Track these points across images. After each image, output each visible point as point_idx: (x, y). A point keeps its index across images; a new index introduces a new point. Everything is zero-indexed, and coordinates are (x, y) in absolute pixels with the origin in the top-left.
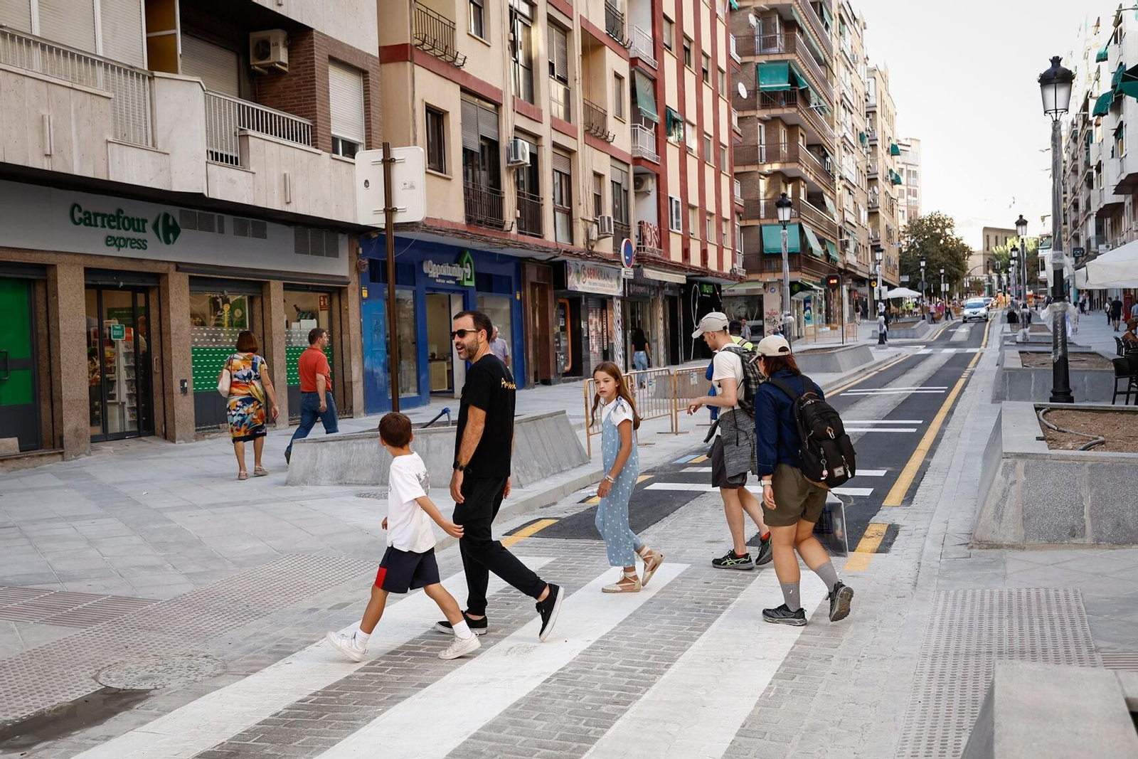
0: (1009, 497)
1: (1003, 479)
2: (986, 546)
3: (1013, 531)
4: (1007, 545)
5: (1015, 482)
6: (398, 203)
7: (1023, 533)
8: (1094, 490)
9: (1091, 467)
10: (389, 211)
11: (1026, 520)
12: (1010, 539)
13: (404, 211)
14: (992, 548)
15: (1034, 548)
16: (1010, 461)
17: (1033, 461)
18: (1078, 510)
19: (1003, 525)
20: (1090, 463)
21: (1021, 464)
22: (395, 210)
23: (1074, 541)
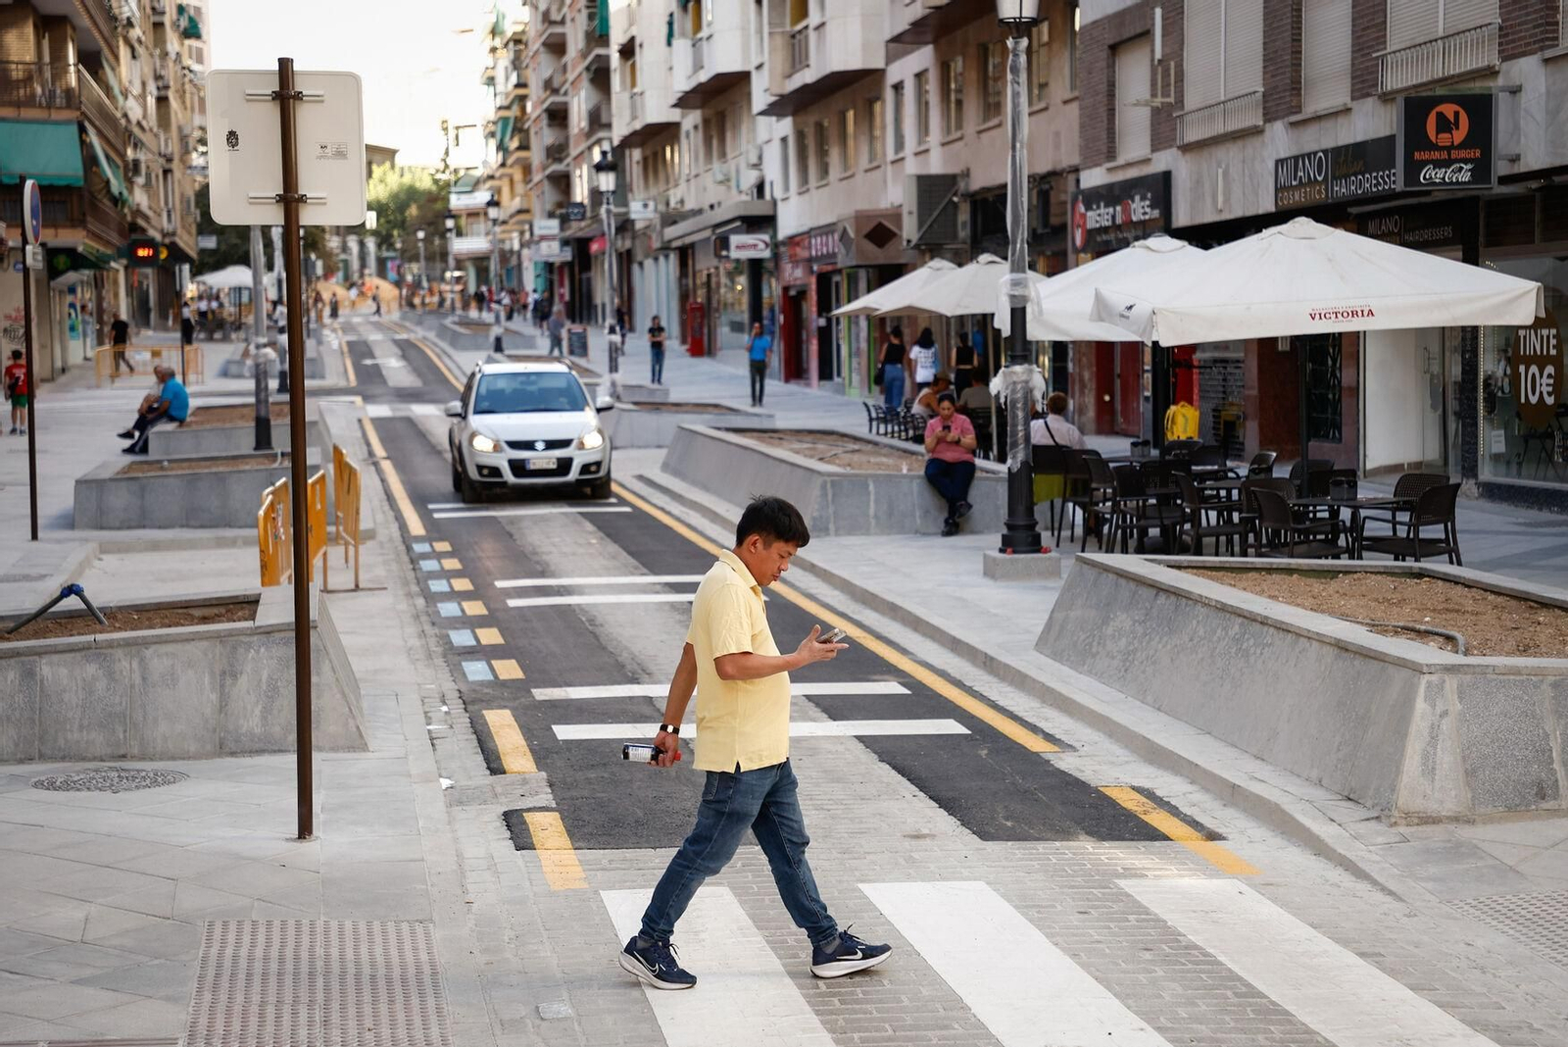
0: (1441, 737)
1: (1428, 708)
2: (1416, 821)
3: (1453, 793)
4: (1448, 818)
5: (1445, 714)
6: (306, 186)
7: (1469, 796)
8: (1563, 722)
9: (1555, 685)
10: (290, 200)
11: (1470, 774)
12: (1449, 807)
13: (321, 202)
14: (1426, 823)
15: (1489, 820)
16: (1434, 678)
17: (1468, 677)
18: (1544, 754)
19: (1437, 784)
20: (1551, 679)
21: (1451, 683)
22: (302, 199)
23: (1545, 805)
